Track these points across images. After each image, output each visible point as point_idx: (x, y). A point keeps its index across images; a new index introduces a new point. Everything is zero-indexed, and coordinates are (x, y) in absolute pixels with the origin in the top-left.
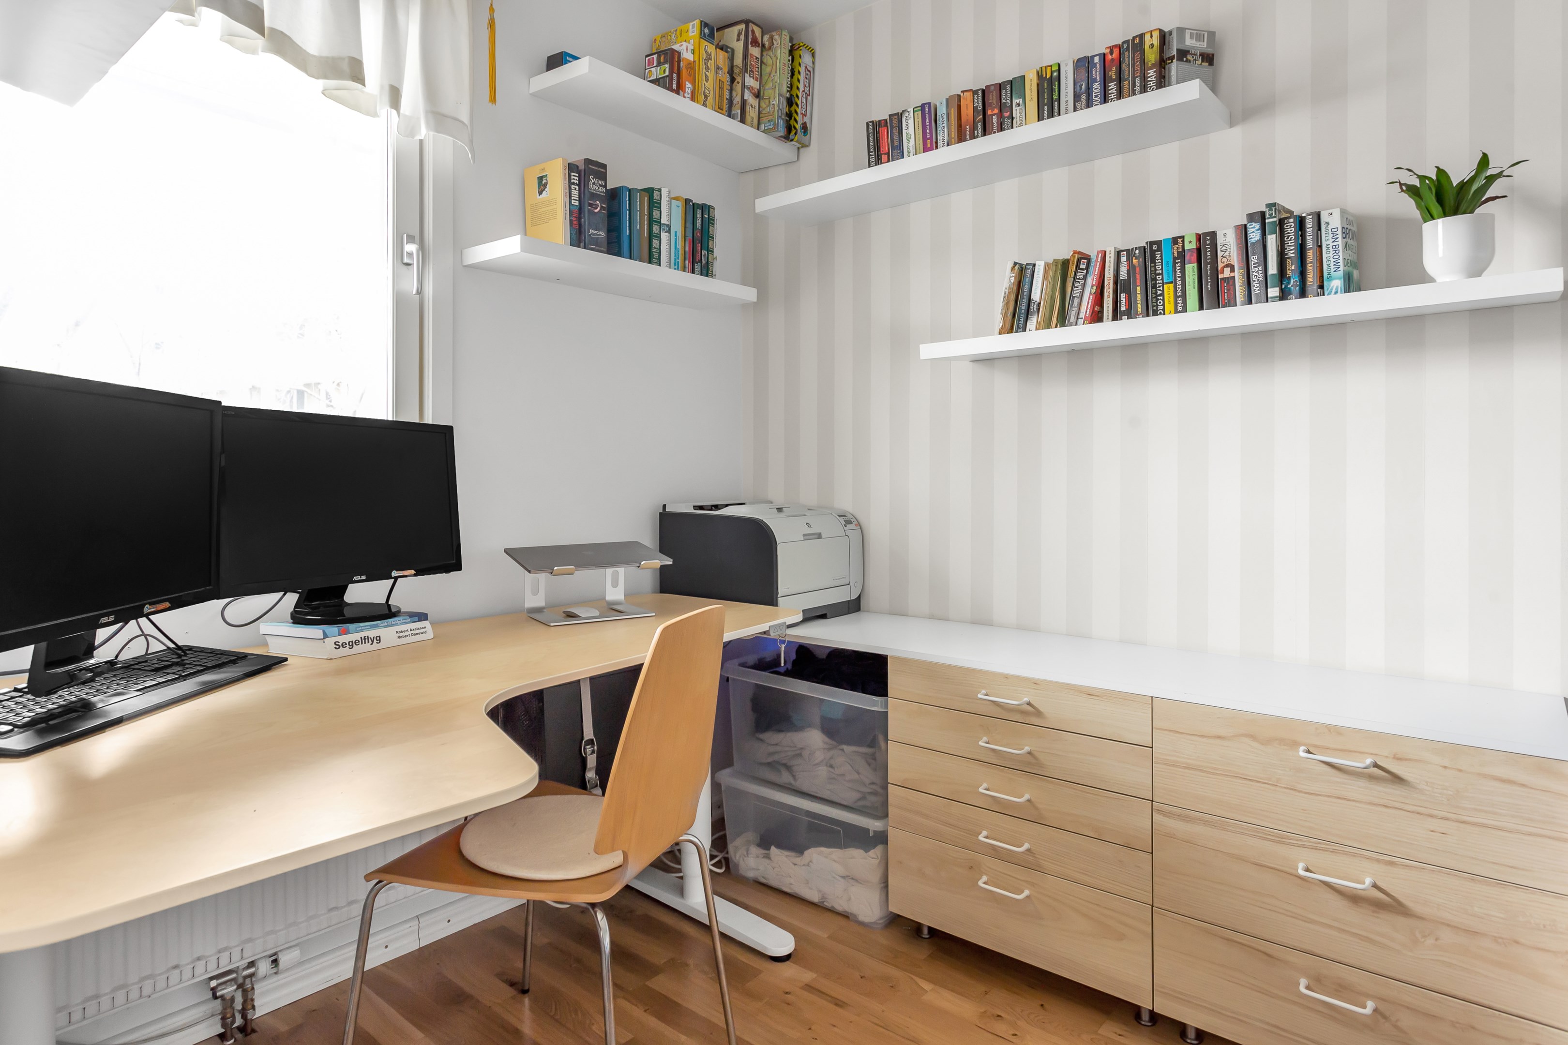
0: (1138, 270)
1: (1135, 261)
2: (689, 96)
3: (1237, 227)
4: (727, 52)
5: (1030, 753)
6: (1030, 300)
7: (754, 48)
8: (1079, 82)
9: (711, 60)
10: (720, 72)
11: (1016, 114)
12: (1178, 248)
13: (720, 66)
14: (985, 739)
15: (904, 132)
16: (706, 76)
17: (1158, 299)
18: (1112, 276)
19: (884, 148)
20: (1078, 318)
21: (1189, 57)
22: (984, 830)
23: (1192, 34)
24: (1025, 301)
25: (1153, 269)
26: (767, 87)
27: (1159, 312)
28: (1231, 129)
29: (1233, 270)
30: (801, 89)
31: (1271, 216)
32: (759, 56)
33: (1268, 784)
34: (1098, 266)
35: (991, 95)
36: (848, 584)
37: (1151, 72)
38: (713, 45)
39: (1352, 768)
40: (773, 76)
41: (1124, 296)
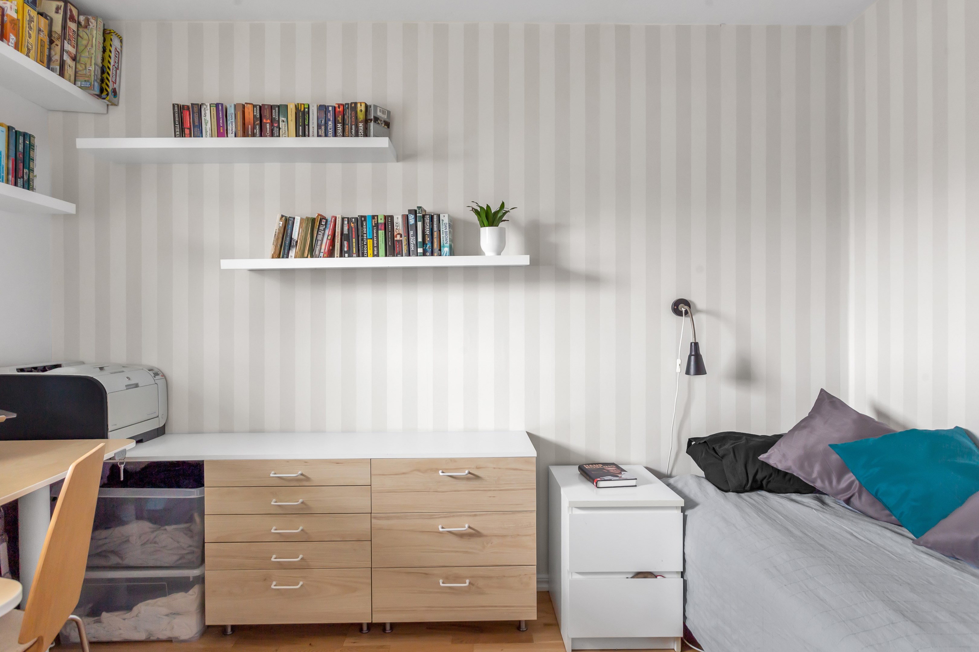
0: (354, 230)
1: (352, 225)
2: (13, 45)
3: (403, 216)
4: (47, 19)
5: (302, 503)
6: (291, 238)
7: (72, 23)
8: (320, 118)
9: (34, 22)
10: (42, 34)
11: (282, 127)
12: (375, 221)
13: (42, 29)
14: (274, 500)
15: (203, 118)
16: (29, 34)
17: (365, 247)
18: (339, 231)
19: (187, 124)
20: (320, 252)
21: (379, 122)
22: (274, 554)
23: (380, 110)
24: (288, 239)
25: (362, 230)
26: (83, 55)
27: (365, 253)
28: (398, 163)
29: (401, 236)
30: (112, 63)
31: (419, 213)
32: (76, 30)
33: (425, 491)
34: (332, 224)
35: (265, 111)
36: (158, 417)
37: (361, 125)
38: (36, 11)
39: (461, 476)
40: (89, 49)
41: (346, 243)
